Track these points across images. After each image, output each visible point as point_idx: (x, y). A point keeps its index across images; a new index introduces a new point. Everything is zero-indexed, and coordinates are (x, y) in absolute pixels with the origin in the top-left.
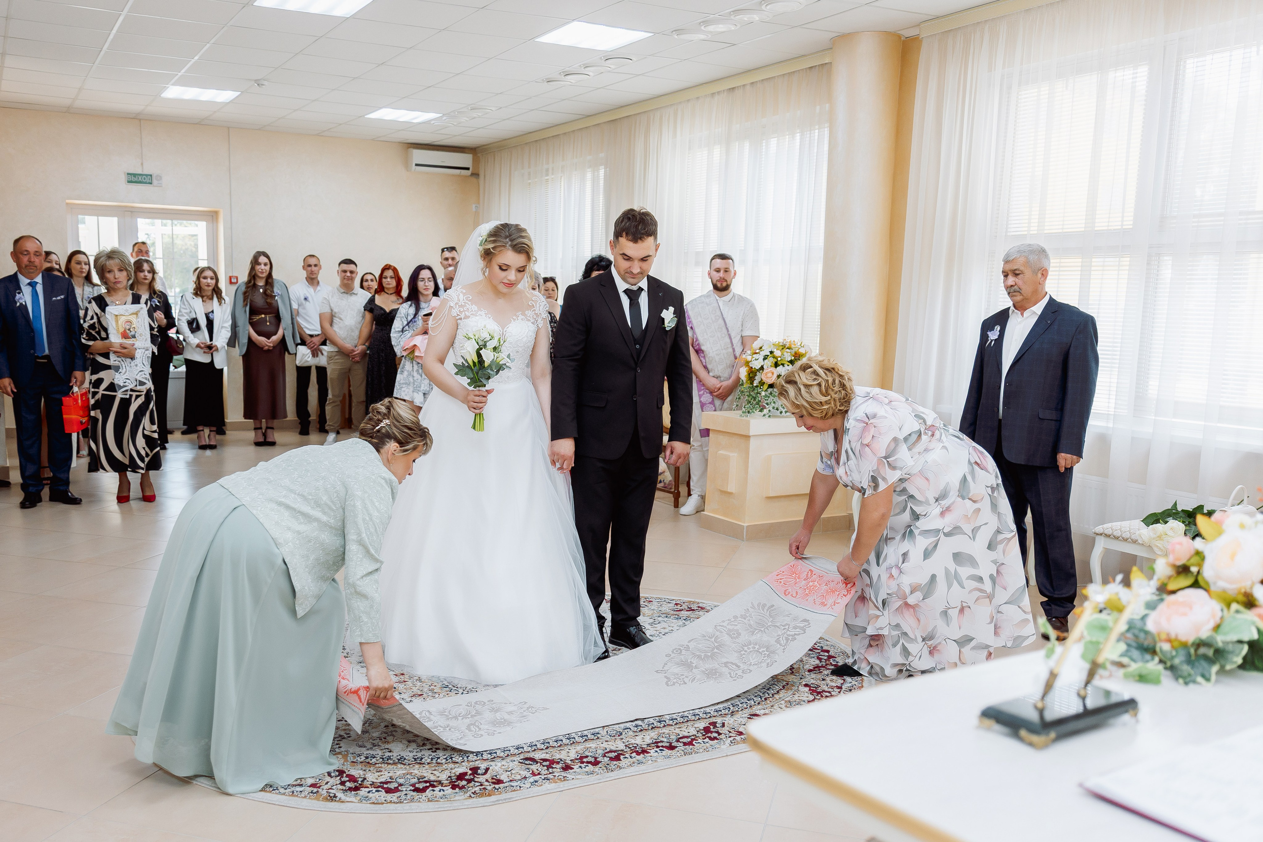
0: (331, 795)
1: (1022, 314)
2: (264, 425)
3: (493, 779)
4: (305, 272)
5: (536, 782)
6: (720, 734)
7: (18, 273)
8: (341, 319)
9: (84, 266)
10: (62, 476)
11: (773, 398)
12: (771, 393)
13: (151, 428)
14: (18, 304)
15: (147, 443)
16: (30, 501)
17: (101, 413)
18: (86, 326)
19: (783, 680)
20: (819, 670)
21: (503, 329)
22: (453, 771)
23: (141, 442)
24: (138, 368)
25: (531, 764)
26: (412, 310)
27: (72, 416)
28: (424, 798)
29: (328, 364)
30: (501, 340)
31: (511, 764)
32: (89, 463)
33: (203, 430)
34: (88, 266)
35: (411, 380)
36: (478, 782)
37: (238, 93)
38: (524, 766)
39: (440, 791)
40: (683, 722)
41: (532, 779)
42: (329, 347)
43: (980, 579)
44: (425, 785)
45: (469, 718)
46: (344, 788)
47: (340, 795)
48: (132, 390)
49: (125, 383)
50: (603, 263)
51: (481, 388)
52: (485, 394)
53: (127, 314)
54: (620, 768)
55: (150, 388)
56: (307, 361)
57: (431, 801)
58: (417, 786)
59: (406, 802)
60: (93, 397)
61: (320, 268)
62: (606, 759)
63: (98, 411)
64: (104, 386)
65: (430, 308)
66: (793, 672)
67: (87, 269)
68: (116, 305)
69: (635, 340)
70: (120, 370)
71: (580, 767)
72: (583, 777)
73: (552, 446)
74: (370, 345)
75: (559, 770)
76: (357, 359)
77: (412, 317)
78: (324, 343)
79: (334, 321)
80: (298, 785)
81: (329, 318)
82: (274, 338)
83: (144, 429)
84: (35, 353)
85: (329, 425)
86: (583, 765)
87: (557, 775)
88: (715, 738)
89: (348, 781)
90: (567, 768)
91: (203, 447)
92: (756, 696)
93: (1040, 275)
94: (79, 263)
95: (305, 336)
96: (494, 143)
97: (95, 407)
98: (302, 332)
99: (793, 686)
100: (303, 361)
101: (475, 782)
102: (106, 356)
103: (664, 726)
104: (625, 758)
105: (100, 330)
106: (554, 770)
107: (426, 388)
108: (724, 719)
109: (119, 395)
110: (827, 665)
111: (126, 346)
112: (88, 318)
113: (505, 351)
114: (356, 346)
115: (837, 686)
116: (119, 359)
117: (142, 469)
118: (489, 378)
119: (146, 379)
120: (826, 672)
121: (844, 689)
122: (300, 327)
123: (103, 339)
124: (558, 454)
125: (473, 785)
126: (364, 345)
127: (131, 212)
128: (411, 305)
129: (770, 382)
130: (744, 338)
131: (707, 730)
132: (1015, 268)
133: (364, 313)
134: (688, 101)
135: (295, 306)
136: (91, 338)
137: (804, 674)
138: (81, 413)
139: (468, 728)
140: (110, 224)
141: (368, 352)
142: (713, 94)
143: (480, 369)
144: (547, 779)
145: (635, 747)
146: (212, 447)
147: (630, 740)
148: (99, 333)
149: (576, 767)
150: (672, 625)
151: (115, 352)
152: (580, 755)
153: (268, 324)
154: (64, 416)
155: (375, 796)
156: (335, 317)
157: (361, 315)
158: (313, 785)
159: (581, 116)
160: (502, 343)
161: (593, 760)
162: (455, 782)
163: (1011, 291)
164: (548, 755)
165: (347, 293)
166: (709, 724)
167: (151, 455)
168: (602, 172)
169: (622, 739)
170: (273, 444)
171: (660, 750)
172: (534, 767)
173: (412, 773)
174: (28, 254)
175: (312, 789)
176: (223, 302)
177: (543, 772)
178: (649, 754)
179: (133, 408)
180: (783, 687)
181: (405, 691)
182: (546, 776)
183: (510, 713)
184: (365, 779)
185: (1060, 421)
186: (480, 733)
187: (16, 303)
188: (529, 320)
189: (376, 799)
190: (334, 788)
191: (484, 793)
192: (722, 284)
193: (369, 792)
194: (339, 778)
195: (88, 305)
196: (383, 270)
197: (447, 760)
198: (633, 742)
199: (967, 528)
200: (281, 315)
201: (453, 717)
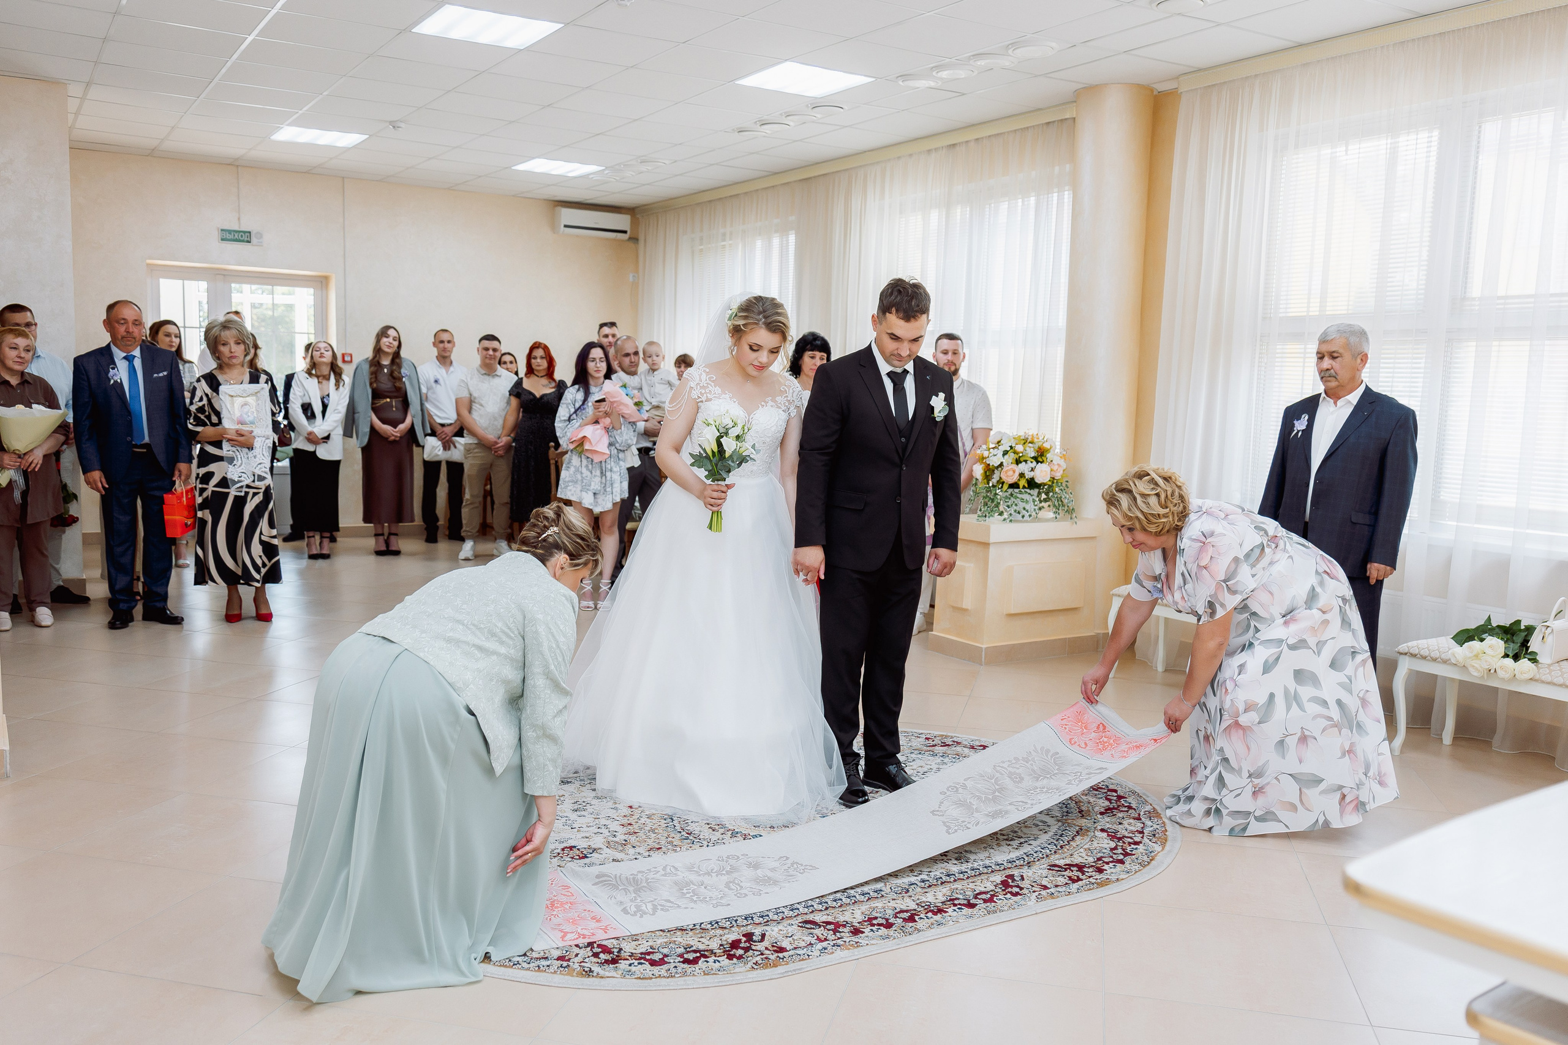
0: (586, 969)
1: (1335, 403)
2: (386, 531)
3: (773, 946)
4: (435, 349)
5: (825, 949)
6: (1021, 889)
7: (111, 344)
8: (481, 405)
9: (174, 339)
10: (159, 590)
11: (1015, 500)
12: (1012, 495)
13: (270, 532)
14: (112, 382)
15: (264, 551)
16: (120, 620)
17: (211, 513)
18: (193, 408)
19: (1074, 824)
20: (1112, 812)
21: (749, 416)
22: (724, 938)
23: (257, 549)
24: (257, 459)
25: (814, 929)
26: (580, 396)
27: (175, 517)
28: (698, 971)
29: (466, 458)
30: (746, 427)
31: (790, 929)
32: (195, 575)
33: (314, 537)
34: (178, 339)
35: (579, 476)
36: (757, 951)
37: (367, 136)
38: (806, 931)
39: (715, 962)
40: (975, 876)
41: (820, 946)
42: (467, 439)
43: (1324, 703)
44: (695, 955)
45: (724, 874)
46: (599, 961)
47: (596, 969)
48: (248, 486)
49: (240, 477)
50: (818, 343)
51: (720, 482)
52: (724, 489)
53: (245, 395)
54: (919, 931)
55: (269, 485)
56: (438, 455)
57: (708, 974)
58: (686, 956)
59: (678, 975)
60: (200, 495)
61: (454, 345)
62: (900, 921)
63: (207, 512)
64: (214, 481)
65: (602, 392)
66: (1083, 816)
67: (178, 343)
68: (231, 384)
69: (900, 432)
70: (235, 462)
71: (872, 930)
72: (878, 942)
73: (795, 554)
74: (516, 436)
75: (847, 935)
76: (501, 452)
77: (581, 403)
78: (460, 433)
79: (474, 407)
80: (543, 958)
81: (467, 404)
82: (402, 427)
83: (261, 533)
84: (132, 440)
85: (465, 531)
86: (874, 928)
87: (847, 940)
88: (1016, 894)
89: (601, 952)
90: (856, 932)
91: (312, 557)
92: (1049, 844)
93: (1359, 361)
94: (168, 335)
95: (434, 424)
96: (659, 202)
97: (202, 507)
98: (432, 421)
99: (1088, 831)
100: (432, 455)
101: (754, 950)
102: (218, 444)
103: (955, 881)
104: (921, 918)
105: (211, 414)
106: (842, 934)
107: (597, 486)
108: (1021, 871)
109: (233, 492)
110: (1119, 806)
111: (242, 433)
112: (197, 399)
113: (750, 439)
114: (499, 438)
115: (1137, 831)
116: (234, 449)
117: (258, 581)
118: (729, 471)
119: (266, 473)
120: (1120, 815)
121: (1146, 834)
122: (430, 416)
123: (214, 425)
124: (802, 564)
125: (752, 954)
126: (509, 436)
127: (224, 275)
128: (579, 390)
129: (1011, 481)
130: (975, 431)
131: (1005, 884)
132: (1334, 349)
133: (509, 398)
134: (899, 158)
135: (424, 390)
136: (199, 422)
137: (1096, 817)
138: (186, 513)
139: (727, 885)
140: (198, 290)
141: (514, 444)
142: (929, 151)
143: (720, 460)
144: (837, 946)
145: (929, 905)
146: (325, 557)
147: (920, 897)
148: (209, 417)
149: (867, 930)
150: (929, 763)
151: (229, 440)
152: (867, 917)
153: (394, 409)
154: (166, 517)
155: (638, 969)
156: (475, 402)
157: (505, 401)
158: (560, 958)
159: (768, 173)
160: (746, 431)
161: (884, 922)
162: (729, 951)
163: (1325, 375)
164: (829, 917)
165: (489, 375)
166: (1006, 877)
167: (269, 565)
168: (792, 238)
169: (911, 896)
170: (397, 553)
171: (959, 908)
172: (819, 932)
173: (675, 941)
174: (125, 323)
175: (560, 962)
176: (341, 384)
177: (829, 937)
178: (947, 914)
179: (248, 509)
180: (1077, 832)
181: (638, 844)
182: (835, 942)
183: (773, 870)
184: (621, 949)
185: (1373, 526)
186: (743, 891)
187: (110, 381)
188: (780, 408)
189: (642, 973)
190: (587, 960)
191: (766, 963)
192: (950, 368)
193: (630, 965)
194: (589, 948)
195: (196, 384)
196: (532, 349)
197: (713, 925)
198: (924, 899)
199: (1312, 642)
200: (409, 400)
201: (705, 874)
